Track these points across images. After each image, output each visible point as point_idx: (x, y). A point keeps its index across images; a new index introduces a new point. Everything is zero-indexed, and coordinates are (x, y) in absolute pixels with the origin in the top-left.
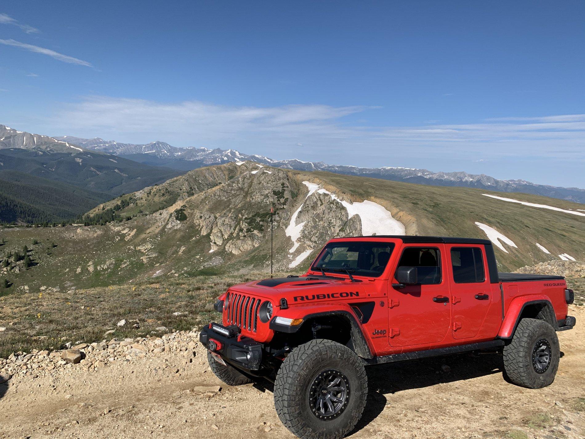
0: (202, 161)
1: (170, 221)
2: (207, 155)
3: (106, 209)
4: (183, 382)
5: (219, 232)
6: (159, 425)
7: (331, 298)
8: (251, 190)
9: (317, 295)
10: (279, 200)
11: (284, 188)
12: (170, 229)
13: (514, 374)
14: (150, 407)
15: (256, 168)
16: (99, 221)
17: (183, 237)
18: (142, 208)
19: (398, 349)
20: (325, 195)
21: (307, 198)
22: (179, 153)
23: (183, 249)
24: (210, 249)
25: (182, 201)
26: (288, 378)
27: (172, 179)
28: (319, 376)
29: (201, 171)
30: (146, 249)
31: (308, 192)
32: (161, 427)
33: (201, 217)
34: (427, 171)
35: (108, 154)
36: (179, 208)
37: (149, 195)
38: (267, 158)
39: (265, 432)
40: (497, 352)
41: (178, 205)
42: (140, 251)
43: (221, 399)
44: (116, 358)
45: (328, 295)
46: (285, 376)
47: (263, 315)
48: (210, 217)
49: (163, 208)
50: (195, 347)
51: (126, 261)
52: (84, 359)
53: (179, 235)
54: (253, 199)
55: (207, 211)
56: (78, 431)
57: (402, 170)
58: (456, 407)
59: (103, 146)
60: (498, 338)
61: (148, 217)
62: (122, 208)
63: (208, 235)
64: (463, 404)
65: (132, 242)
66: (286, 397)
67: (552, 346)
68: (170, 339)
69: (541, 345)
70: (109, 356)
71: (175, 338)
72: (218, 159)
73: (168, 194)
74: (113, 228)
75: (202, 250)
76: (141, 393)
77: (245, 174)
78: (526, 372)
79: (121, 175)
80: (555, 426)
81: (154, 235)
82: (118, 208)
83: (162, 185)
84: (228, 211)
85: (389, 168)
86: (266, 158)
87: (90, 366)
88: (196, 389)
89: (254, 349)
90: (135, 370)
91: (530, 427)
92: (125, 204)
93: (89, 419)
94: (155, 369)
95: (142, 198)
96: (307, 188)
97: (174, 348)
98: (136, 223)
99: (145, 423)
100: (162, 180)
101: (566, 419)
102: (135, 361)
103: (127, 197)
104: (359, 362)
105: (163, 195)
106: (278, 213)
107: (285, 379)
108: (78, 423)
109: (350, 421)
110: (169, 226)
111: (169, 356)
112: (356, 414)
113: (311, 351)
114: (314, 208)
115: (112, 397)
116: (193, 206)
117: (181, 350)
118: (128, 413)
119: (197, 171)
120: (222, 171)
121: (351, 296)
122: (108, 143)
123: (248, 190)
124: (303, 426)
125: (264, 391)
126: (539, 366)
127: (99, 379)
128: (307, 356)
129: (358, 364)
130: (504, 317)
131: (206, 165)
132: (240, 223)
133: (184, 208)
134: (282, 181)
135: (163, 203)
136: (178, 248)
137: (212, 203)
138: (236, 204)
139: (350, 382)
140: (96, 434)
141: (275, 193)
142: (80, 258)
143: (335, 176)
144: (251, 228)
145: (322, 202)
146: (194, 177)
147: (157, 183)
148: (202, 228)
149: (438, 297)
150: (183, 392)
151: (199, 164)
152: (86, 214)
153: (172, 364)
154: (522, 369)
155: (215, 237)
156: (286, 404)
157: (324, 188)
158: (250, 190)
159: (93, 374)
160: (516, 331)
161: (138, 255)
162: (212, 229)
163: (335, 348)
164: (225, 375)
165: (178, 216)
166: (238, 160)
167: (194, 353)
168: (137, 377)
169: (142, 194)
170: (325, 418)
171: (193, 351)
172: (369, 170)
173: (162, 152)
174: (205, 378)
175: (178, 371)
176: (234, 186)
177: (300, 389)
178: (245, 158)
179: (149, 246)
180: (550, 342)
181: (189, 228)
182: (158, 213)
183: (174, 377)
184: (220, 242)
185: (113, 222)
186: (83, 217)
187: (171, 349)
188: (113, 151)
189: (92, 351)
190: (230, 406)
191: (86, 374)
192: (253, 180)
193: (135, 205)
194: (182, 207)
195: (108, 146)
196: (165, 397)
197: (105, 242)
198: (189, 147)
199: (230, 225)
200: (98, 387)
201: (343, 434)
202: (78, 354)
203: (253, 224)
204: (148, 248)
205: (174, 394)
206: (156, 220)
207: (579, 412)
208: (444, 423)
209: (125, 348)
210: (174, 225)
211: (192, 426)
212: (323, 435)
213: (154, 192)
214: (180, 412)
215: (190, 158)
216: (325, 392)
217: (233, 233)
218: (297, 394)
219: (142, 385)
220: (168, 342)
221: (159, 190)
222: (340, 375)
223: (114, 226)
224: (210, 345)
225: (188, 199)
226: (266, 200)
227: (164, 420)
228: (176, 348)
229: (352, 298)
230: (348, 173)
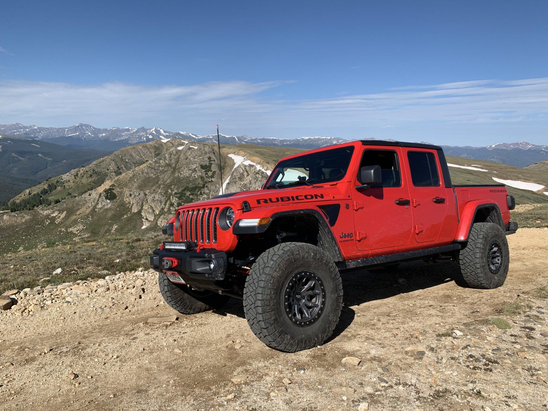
0: (127, 140)
1: (99, 201)
2: (132, 134)
3: (32, 194)
4: (134, 317)
5: (150, 209)
6: (113, 356)
7: (296, 201)
8: (179, 165)
9: (281, 198)
10: (207, 174)
11: (211, 162)
12: (100, 209)
13: (471, 275)
14: (99, 341)
15: (182, 144)
16: (26, 206)
17: (114, 216)
18: (70, 191)
19: (365, 253)
20: (251, 166)
21: (233, 170)
22: (104, 134)
23: (116, 227)
24: (142, 225)
25: (110, 180)
26: (259, 282)
27: (99, 160)
28: (293, 278)
29: (127, 150)
30: (78, 230)
31: (234, 164)
32: (115, 357)
33: (131, 195)
34: (342, 139)
35: (29, 139)
36: (108, 187)
37: (76, 177)
38: (192, 134)
39: (235, 349)
40: (451, 259)
41: (107, 185)
42: (71, 232)
43: (180, 326)
44: (54, 301)
45: (293, 197)
46: (255, 281)
47: (223, 223)
48: (139, 194)
49: (92, 189)
50: (143, 284)
51: (58, 243)
52: (16, 304)
53: (110, 214)
54: (181, 174)
55: (136, 188)
56: (13, 372)
57: (319, 139)
58: (425, 309)
59: (23, 131)
60: (455, 242)
61: (77, 198)
62: (49, 192)
63: (139, 212)
64: (430, 306)
65: (63, 225)
66: (260, 302)
67: (503, 248)
68: (114, 279)
69: (493, 247)
70: (46, 299)
71: (119, 278)
72: (144, 138)
73: (95, 174)
74: (42, 212)
75: (134, 227)
76: (87, 331)
77: (171, 150)
78: (483, 273)
79: (45, 159)
80: (528, 312)
81: (84, 216)
82: (45, 192)
83: (89, 167)
84: (156, 188)
85: (307, 138)
86: (190, 134)
87: (24, 311)
88: (150, 320)
89: (217, 257)
90: (77, 311)
91: (506, 314)
92: (52, 187)
93: (26, 360)
94: (101, 308)
95: (69, 181)
96: (233, 160)
97: (120, 286)
98: (65, 206)
99: (96, 356)
100: (88, 161)
101: (536, 305)
102: (77, 302)
103: (54, 180)
104: (332, 262)
105: (91, 176)
106: (207, 186)
107: (256, 284)
108: (13, 365)
109: (328, 326)
110: (100, 206)
111: (115, 294)
112: (333, 318)
113: (282, 251)
114: (241, 178)
115: (52, 338)
116: (122, 185)
117: (127, 288)
118: (73, 349)
119: (123, 151)
120: (148, 149)
121: (316, 198)
122: (28, 128)
123: (176, 165)
124: (281, 333)
125: (226, 315)
126: (493, 268)
127: (35, 323)
128: (278, 256)
129: (331, 265)
130: (459, 221)
131: (131, 145)
132: (170, 198)
133: (112, 187)
134: (208, 155)
135: (91, 184)
136: (110, 226)
137: (140, 180)
138: (165, 180)
139: (325, 284)
140: (36, 373)
141: (202, 167)
142: (9, 244)
143: (258, 148)
144: (181, 202)
145: (248, 173)
146: (120, 157)
147: (83, 165)
148: (133, 205)
149: (400, 200)
150: (136, 326)
151: (125, 143)
152: (11, 200)
153: (119, 302)
154: (480, 269)
155: (147, 214)
156: (260, 310)
157: (249, 160)
158: (177, 165)
159: (27, 318)
160: (471, 235)
161: (70, 237)
162: (142, 206)
163: (307, 248)
164: (181, 303)
165: (107, 196)
166: (163, 137)
167: (143, 290)
168: (80, 317)
169: (69, 176)
170: (303, 323)
171: (142, 287)
172: (290, 141)
173: (86, 134)
174: (158, 312)
175: (127, 308)
176: (161, 162)
177: (274, 293)
178: (170, 136)
179: (81, 227)
180: (501, 244)
181: (119, 206)
182: (87, 194)
183: (123, 313)
184: (151, 218)
185: (41, 206)
186: (9, 203)
187: (117, 288)
188: (34, 136)
189: (25, 297)
190: (191, 331)
191: (19, 319)
192: (179, 156)
193: (63, 187)
194: (110, 186)
195: (28, 131)
196: (115, 332)
197: (35, 227)
198: (113, 128)
199: (161, 200)
200: (35, 331)
201: (322, 340)
202: (8, 299)
203: (183, 198)
204: (80, 229)
205: (126, 329)
206: (85, 201)
207: (544, 299)
208: (420, 322)
209: (64, 291)
210: (105, 205)
211: (151, 353)
212: (302, 342)
213: (81, 174)
214: (135, 342)
215: (115, 139)
216: (298, 296)
217: (164, 208)
218: (271, 297)
219: (88, 324)
220: (113, 282)
221: (87, 171)
222: (314, 277)
223: (42, 210)
224: (165, 263)
225: (116, 178)
226: (194, 175)
227: (118, 351)
228: (122, 286)
229: (317, 200)
230: (270, 145)
